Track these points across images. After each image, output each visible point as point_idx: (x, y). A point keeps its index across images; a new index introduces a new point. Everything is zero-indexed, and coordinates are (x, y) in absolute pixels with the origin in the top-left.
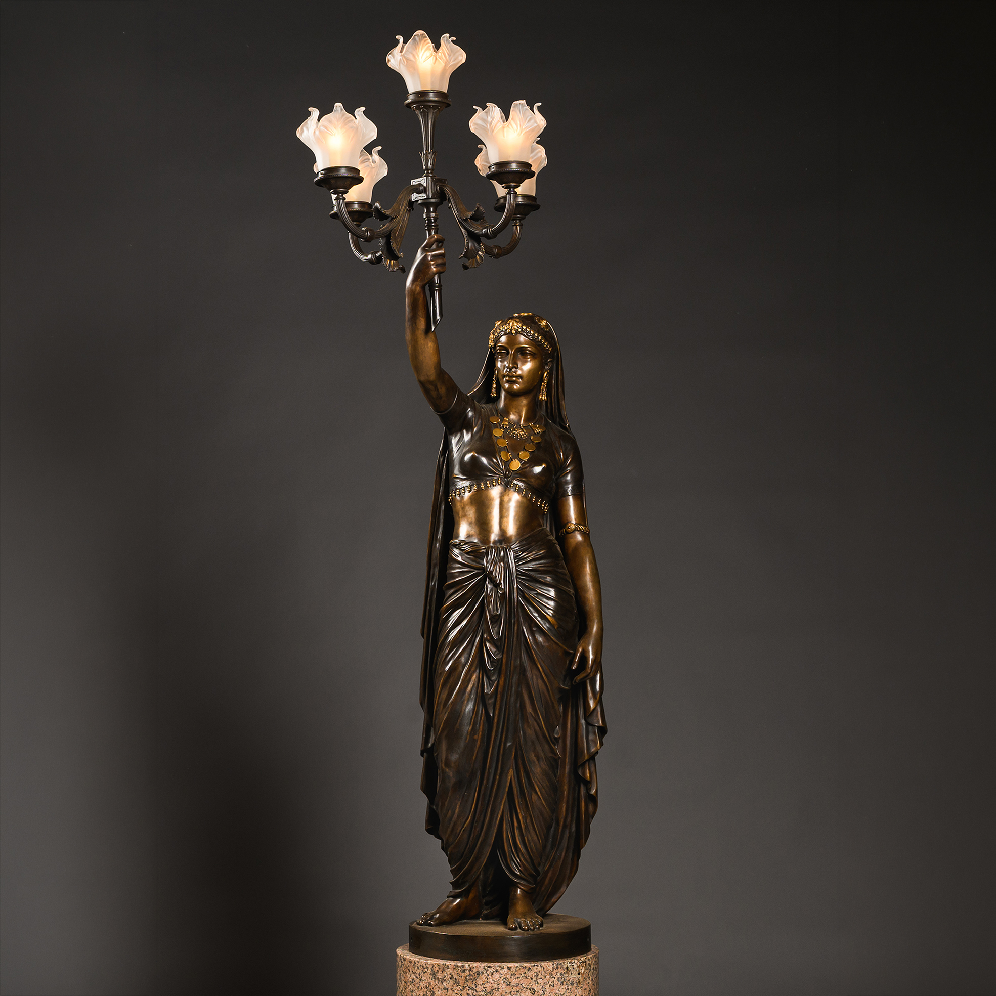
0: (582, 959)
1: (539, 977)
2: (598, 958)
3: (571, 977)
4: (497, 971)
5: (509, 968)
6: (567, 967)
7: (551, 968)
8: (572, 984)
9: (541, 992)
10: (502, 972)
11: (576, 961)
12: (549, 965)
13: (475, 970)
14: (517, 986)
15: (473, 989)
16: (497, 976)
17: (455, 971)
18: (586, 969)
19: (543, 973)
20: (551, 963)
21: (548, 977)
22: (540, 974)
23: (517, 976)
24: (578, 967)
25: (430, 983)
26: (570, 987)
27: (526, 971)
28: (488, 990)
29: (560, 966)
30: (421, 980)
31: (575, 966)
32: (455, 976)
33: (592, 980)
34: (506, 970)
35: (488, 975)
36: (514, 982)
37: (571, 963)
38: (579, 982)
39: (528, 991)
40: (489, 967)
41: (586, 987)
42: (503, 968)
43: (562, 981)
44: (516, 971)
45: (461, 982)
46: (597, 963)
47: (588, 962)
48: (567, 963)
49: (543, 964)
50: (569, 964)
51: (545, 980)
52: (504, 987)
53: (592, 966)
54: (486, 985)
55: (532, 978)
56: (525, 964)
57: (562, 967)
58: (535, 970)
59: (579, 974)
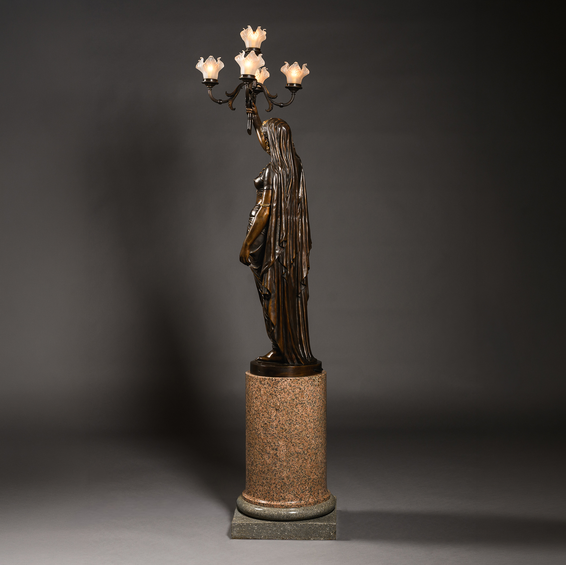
0: (320, 376)
1: (303, 383)
2: (326, 376)
3: (316, 383)
4: (286, 381)
5: (291, 380)
6: (314, 379)
7: (307, 379)
8: (316, 386)
9: (303, 389)
10: (288, 381)
11: (317, 377)
12: (306, 378)
13: (277, 380)
14: (294, 387)
15: (276, 388)
16: (286, 383)
17: (269, 381)
18: (321, 380)
19: (304, 381)
20: (307, 378)
21: (306, 383)
22: (303, 382)
23: (294, 383)
24: (318, 379)
25: (259, 386)
26: (315, 387)
27: (297, 380)
28: (282, 388)
29: (311, 379)
30: (255, 384)
31: (317, 379)
32: (269, 383)
33: (324, 384)
34: (289, 380)
35: (282, 382)
36: (293, 385)
37: (315, 377)
38: (319, 385)
39: (298, 388)
40: (283, 379)
41: (321, 387)
42: (288, 380)
43: (312, 384)
44: (293, 381)
45: (272, 385)
46: (326, 377)
47: (322, 377)
48: (314, 377)
49: (304, 378)
50: (315, 378)
51: (305, 384)
52: (288, 387)
53: (324, 379)
54: (282, 386)
55: (300, 384)
56: (297, 378)
57: (312, 379)
58: (301, 380)
59: (319, 382)
